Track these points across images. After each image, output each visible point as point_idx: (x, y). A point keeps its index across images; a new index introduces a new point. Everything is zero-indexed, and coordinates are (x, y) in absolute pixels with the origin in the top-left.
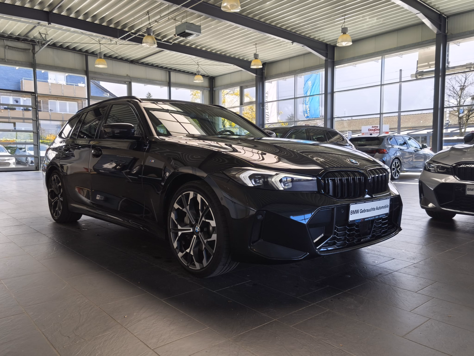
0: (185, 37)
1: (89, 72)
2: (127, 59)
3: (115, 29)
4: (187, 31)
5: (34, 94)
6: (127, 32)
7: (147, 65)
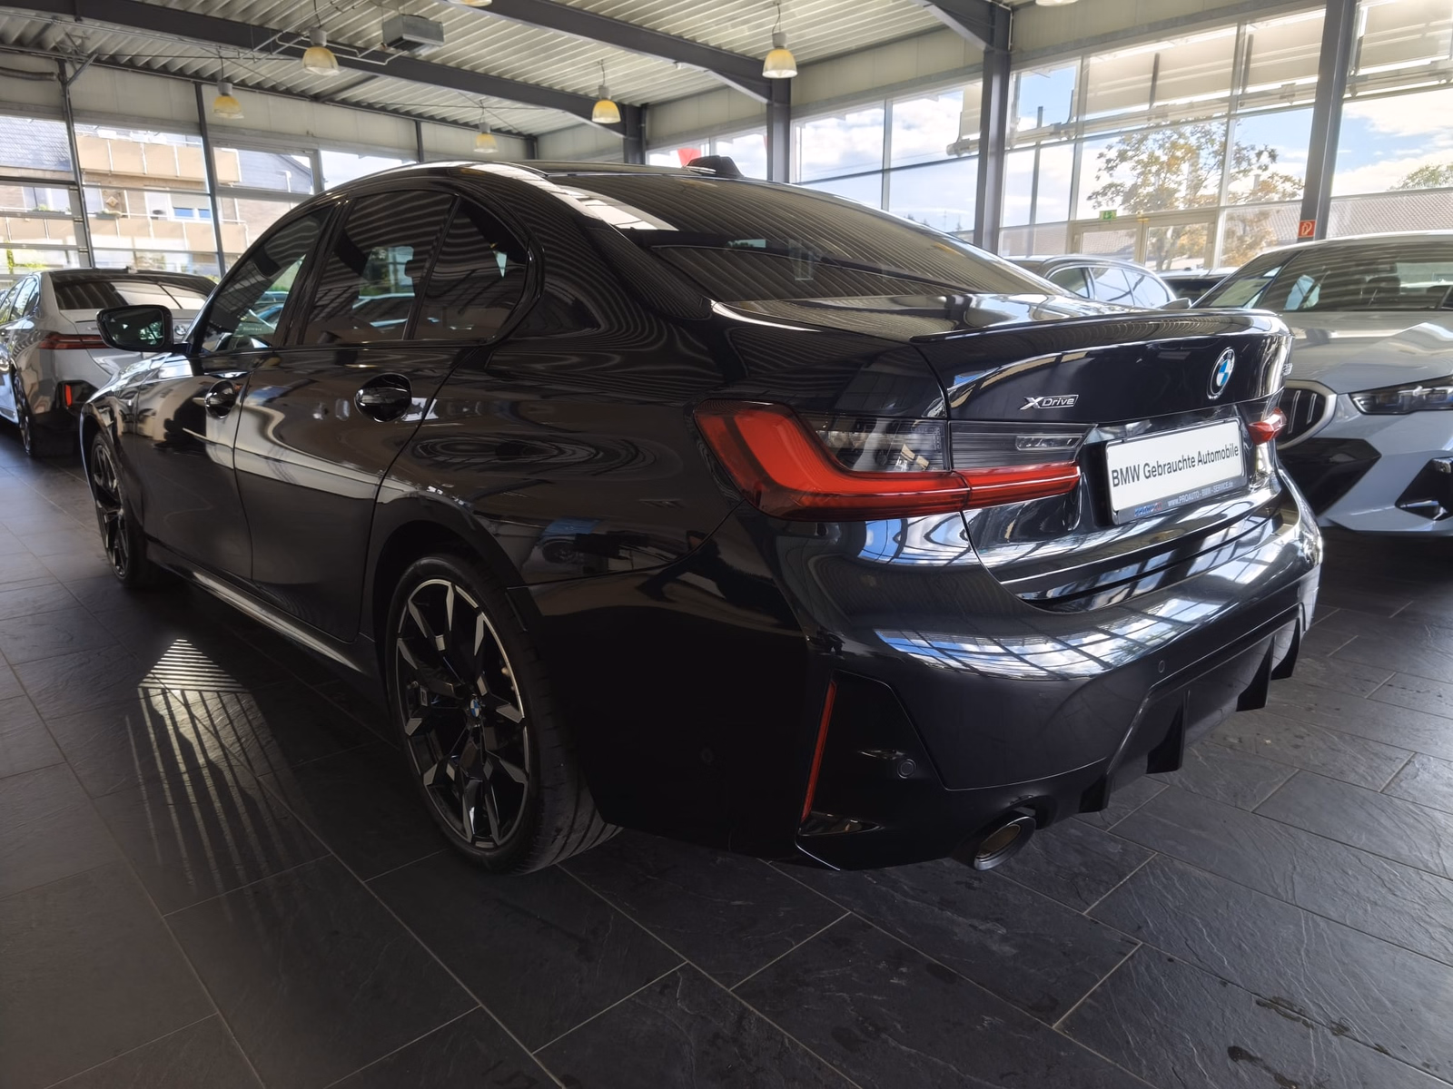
0: (409, 50)
1: (208, 127)
2: (303, 91)
3: (243, 26)
4: (406, 37)
5: (74, 186)
6: (275, 32)
7: (357, 105)
